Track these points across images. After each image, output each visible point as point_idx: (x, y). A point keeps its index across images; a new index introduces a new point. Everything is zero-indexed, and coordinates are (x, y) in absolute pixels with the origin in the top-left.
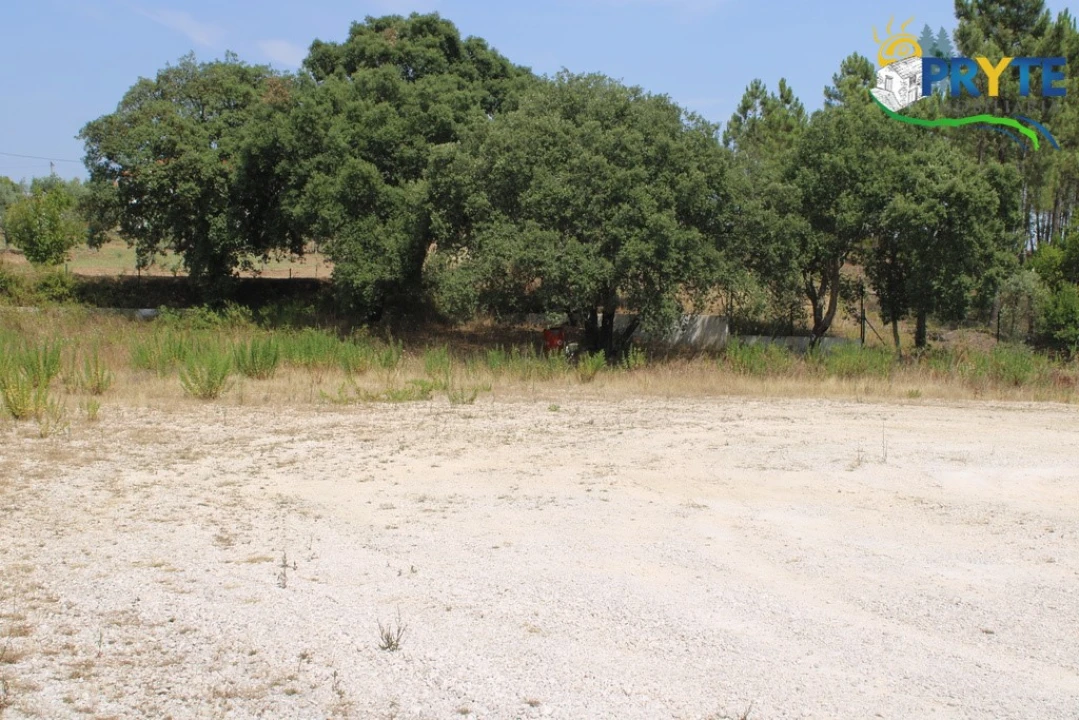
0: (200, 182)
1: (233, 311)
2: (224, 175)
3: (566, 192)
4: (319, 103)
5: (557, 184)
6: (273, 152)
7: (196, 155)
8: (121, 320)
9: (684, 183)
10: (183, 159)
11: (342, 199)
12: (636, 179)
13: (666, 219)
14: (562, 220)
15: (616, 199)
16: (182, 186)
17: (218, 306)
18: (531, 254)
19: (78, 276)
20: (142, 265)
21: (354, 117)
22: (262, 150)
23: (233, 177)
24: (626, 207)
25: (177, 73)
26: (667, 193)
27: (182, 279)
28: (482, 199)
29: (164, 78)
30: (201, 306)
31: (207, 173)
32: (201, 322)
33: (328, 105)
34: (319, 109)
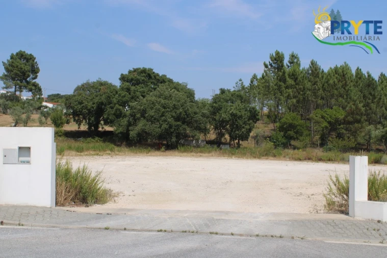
0: (88, 110)
1: (97, 138)
2: (93, 108)
3: (153, 114)
4: (112, 93)
5: (152, 113)
6: (102, 103)
7: (87, 103)
8: (73, 141)
9: (178, 112)
10: (84, 105)
11: (114, 114)
12: (167, 111)
13: (170, 120)
14: (152, 120)
15: (162, 115)
16: (84, 111)
17: (93, 138)
18: (143, 128)
19: (65, 131)
20: (79, 128)
21: (120, 95)
22: (100, 103)
23: (95, 108)
24: (164, 117)
25: (85, 84)
26: (174, 114)
27: (86, 131)
28: (138, 115)
29: (83, 85)
30: (89, 137)
31: (89, 107)
32: (90, 141)
33: (114, 93)
34: (111, 94)
